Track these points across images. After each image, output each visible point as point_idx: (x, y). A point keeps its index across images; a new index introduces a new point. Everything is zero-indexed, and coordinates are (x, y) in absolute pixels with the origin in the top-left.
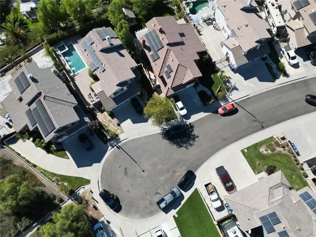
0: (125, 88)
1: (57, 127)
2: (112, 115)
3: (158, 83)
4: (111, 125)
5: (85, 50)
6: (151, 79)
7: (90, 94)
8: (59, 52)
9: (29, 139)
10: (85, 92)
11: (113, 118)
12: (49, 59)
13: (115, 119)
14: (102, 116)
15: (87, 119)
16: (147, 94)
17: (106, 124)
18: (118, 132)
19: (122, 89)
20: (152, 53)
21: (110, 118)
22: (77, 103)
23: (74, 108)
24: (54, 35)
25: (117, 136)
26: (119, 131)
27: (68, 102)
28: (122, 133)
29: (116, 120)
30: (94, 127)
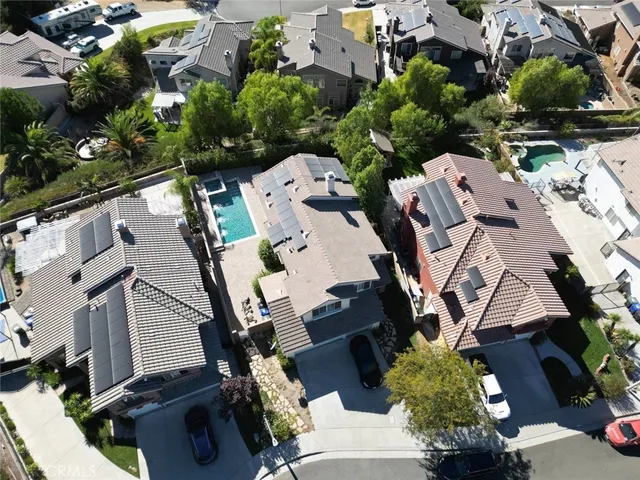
0: (346, 303)
1: (139, 372)
2: (291, 370)
3: (429, 310)
4: (282, 398)
5: (269, 194)
6: (413, 296)
7: (248, 301)
8: (204, 193)
9: (55, 387)
10: (238, 293)
11: (291, 380)
12: (178, 200)
13: (298, 384)
14: (264, 366)
15: (224, 367)
16: (394, 333)
17: (269, 394)
18: (298, 425)
19: (338, 305)
20: (430, 229)
21: (283, 376)
22: (212, 316)
23: (202, 328)
24: (205, 156)
25: (292, 436)
26: (300, 422)
27: (190, 308)
28: (307, 431)
29: (300, 385)
30: (236, 397)
